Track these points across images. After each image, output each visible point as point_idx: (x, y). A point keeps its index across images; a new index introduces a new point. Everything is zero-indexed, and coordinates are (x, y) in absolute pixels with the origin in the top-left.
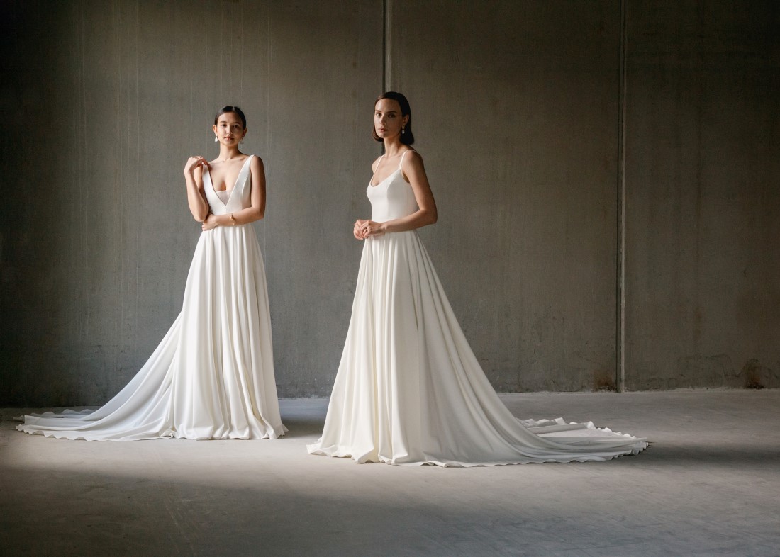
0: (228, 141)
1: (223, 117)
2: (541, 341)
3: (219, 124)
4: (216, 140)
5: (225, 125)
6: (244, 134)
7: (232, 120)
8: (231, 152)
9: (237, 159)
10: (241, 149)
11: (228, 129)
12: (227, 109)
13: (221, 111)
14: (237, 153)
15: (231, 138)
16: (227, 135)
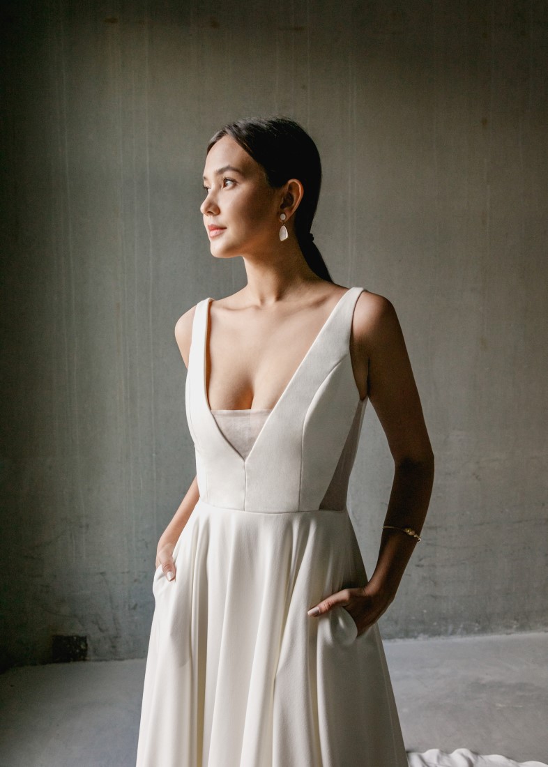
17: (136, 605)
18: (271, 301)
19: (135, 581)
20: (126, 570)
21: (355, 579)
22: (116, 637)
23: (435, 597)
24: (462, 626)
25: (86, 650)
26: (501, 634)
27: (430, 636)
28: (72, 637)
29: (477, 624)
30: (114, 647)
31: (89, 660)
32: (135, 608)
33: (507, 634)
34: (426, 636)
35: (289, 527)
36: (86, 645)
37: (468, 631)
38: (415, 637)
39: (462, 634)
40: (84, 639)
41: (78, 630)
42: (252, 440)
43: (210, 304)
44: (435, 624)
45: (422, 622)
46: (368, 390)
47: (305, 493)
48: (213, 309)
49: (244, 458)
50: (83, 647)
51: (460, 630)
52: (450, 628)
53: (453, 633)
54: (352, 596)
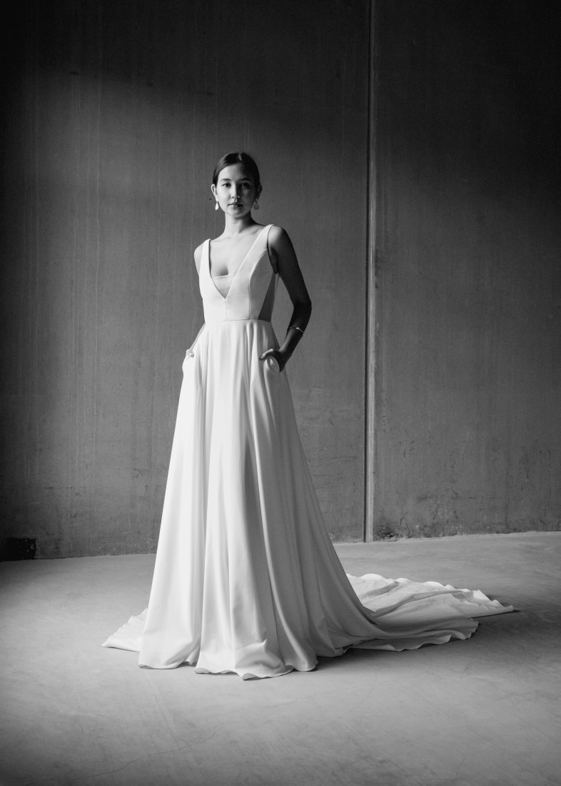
0: (235, 208)
1: (226, 173)
2: (528, 477)
3: (220, 183)
4: (217, 208)
5: (228, 185)
6: (257, 195)
7: (239, 176)
8: (239, 223)
9: (247, 233)
10: (254, 217)
11: (233, 191)
12: (231, 160)
13: (222, 161)
14: (249, 222)
15: (239, 205)
16: (232, 201)
17: (76, 514)
18: (237, 233)
19: (77, 494)
20: (70, 486)
21: (276, 346)
22: (58, 540)
25: (35, 550)
30: (57, 548)
31: (37, 559)
32: (75, 516)
35: (245, 328)
36: (35, 546)
40: (33, 541)
41: (29, 534)
42: (229, 288)
43: (210, 242)
46: (278, 269)
47: (252, 311)
48: (211, 243)
49: (225, 297)
50: (32, 548)
54: (274, 351)
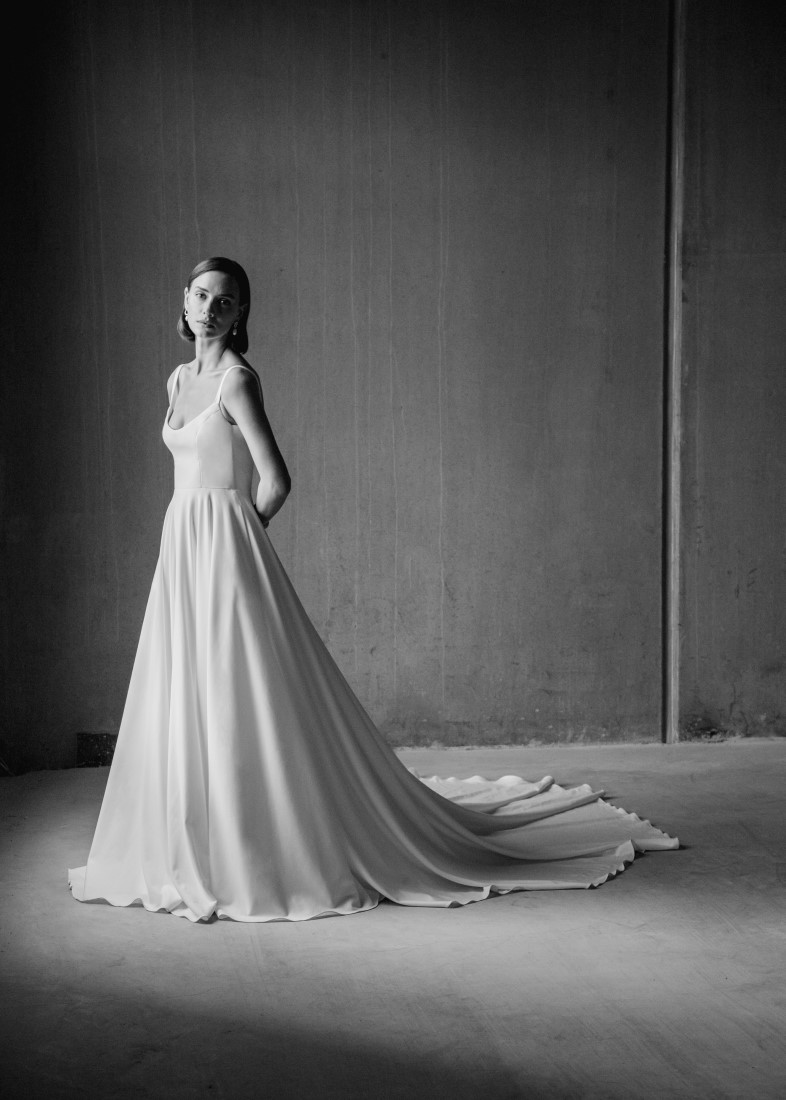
23: (549, 693)
24: (584, 731)
26: (635, 743)
27: (544, 743)
28: (102, 735)
29: (604, 729)
33: (644, 743)
34: (540, 742)
37: (592, 737)
38: (525, 744)
39: (585, 742)
44: (551, 727)
45: (535, 725)
51: (582, 736)
52: (570, 734)
53: (573, 740)
